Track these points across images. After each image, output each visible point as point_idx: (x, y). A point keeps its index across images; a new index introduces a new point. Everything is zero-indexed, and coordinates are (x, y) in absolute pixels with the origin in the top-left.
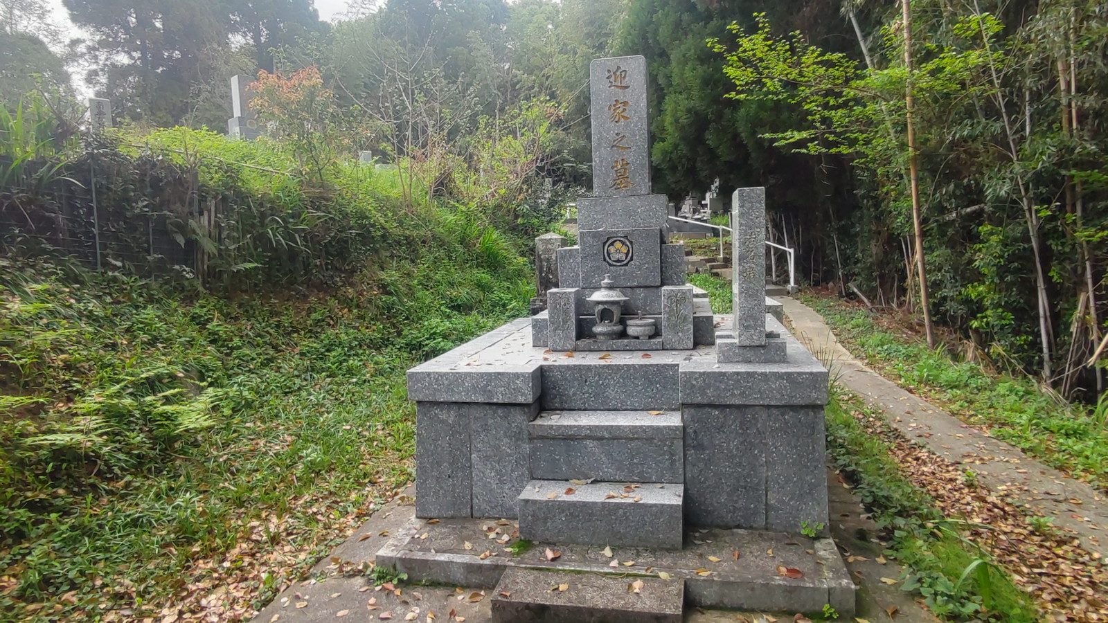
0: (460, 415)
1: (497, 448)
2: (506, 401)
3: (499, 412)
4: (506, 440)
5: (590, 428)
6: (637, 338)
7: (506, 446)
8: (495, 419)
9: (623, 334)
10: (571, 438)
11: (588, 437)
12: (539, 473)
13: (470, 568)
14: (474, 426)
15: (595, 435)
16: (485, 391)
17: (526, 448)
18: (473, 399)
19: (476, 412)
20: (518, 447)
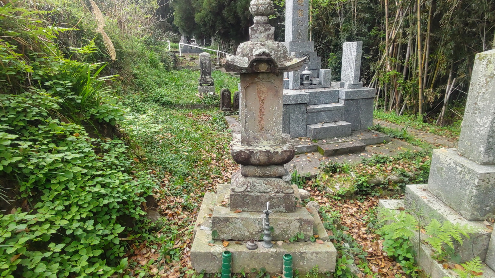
0: (287, 108)
1: (297, 117)
2: (302, 102)
3: (298, 106)
4: (300, 114)
5: (323, 108)
6: (316, 85)
7: (300, 116)
8: (297, 108)
9: (311, 84)
10: (318, 112)
11: (322, 111)
12: (309, 123)
13: (308, 147)
14: (291, 111)
15: (324, 110)
16: (296, 100)
17: (305, 116)
18: (292, 103)
19: (291, 107)
20: (303, 116)
